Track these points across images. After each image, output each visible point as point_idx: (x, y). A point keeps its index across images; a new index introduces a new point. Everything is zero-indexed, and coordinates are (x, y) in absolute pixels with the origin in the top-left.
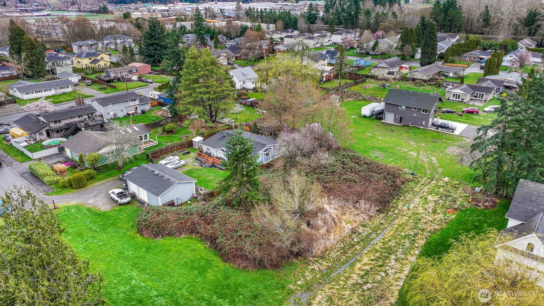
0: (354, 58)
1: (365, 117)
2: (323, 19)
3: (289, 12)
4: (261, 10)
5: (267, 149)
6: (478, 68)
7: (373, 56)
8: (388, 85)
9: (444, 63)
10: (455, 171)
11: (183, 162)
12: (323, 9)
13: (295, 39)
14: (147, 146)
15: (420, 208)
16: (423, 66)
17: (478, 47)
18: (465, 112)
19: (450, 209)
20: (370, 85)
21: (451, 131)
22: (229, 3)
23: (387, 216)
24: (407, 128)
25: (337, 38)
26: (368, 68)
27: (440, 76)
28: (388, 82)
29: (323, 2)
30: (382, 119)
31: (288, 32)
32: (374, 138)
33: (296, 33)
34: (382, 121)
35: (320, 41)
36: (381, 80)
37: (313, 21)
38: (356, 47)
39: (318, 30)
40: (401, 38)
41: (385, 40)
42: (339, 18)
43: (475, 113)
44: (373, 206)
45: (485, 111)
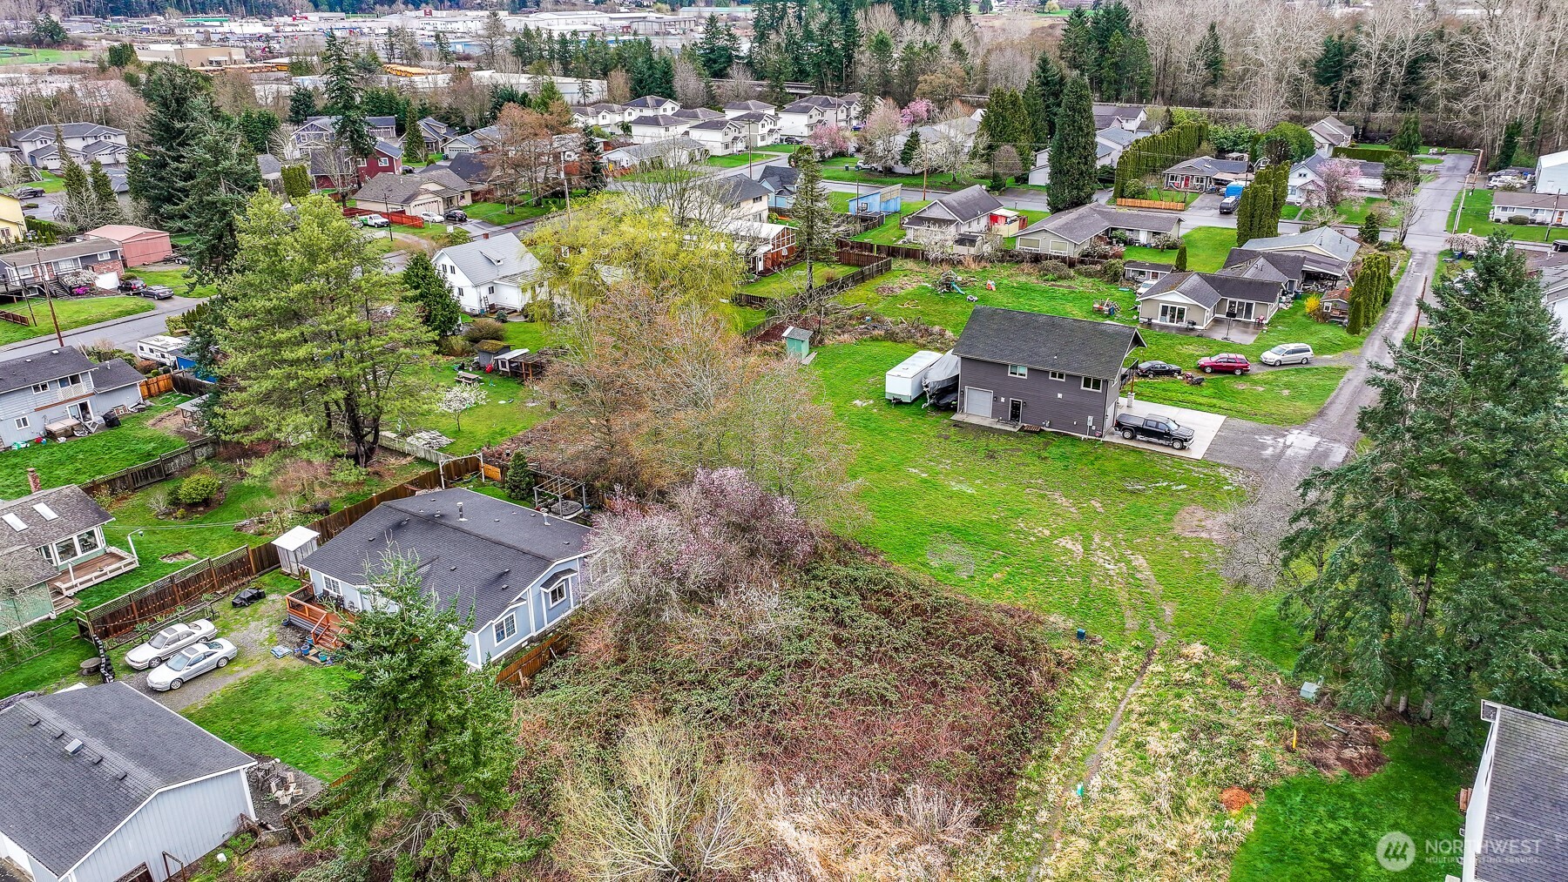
0: (851, 189)
1: (898, 403)
2: (750, 64)
3: (648, 42)
4: (562, 35)
5: (555, 577)
6: (1213, 211)
7: (907, 181)
8: (959, 279)
9: (1115, 197)
10: (1219, 610)
11: (227, 647)
12: (752, 33)
13: (667, 129)
14: (92, 577)
15: (1126, 794)
16: (1059, 210)
17: (1204, 145)
18: (1208, 370)
19: (1230, 787)
20: (906, 280)
21: (1177, 445)
22: (469, 13)
23: (1009, 841)
24: (1036, 439)
25: (794, 124)
26: (894, 222)
27: (1111, 243)
28: (960, 267)
29: (749, 8)
30: (954, 410)
31: (645, 105)
32: (935, 487)
33: (670, 108)
34: (957, 417)
35: (744, 132)
36: (937, 262)
37: (721, 70)
38: (852, 149)
39: (739, 99)
40: (986, 123)
41: (937, 127)
42: (797, 59)
43: (1238, 372)
44: (959, 805)
45: (1265, 364)
